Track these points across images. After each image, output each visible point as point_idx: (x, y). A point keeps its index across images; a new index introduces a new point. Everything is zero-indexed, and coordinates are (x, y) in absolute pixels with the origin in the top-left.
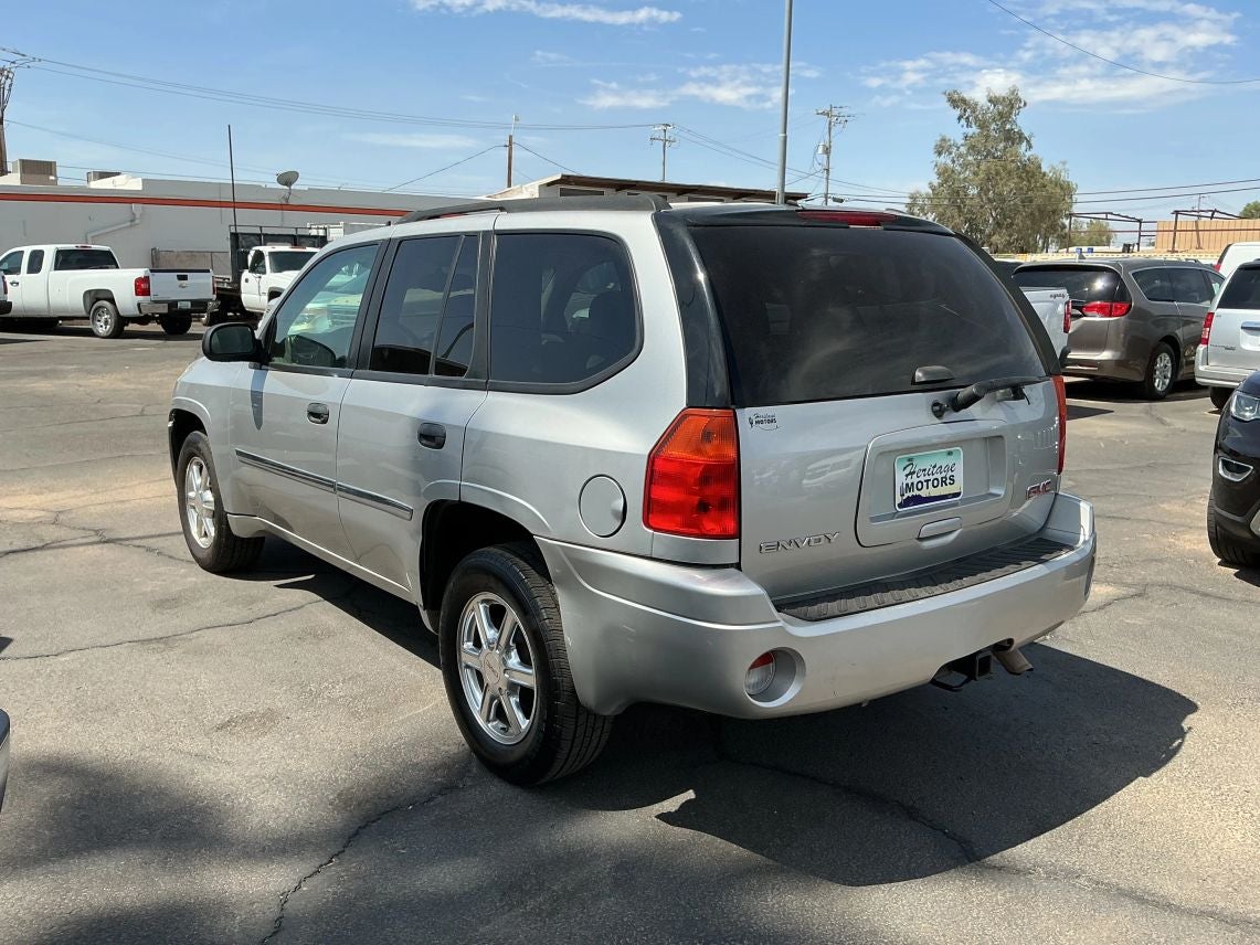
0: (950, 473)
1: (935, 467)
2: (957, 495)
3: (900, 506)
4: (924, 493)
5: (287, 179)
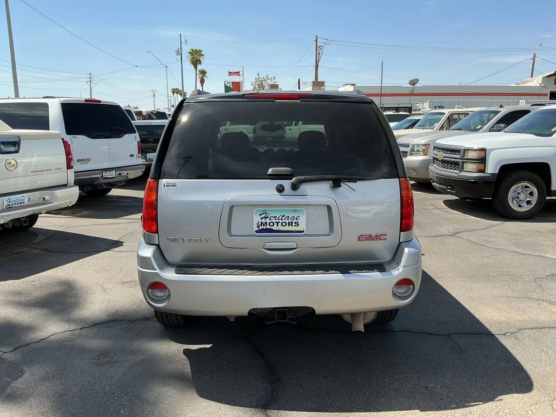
0: (295, 221)
1: (284, 216)
2: (303, 232)
3: (256, 232)
4: (275, 228)
5: (413, 82)
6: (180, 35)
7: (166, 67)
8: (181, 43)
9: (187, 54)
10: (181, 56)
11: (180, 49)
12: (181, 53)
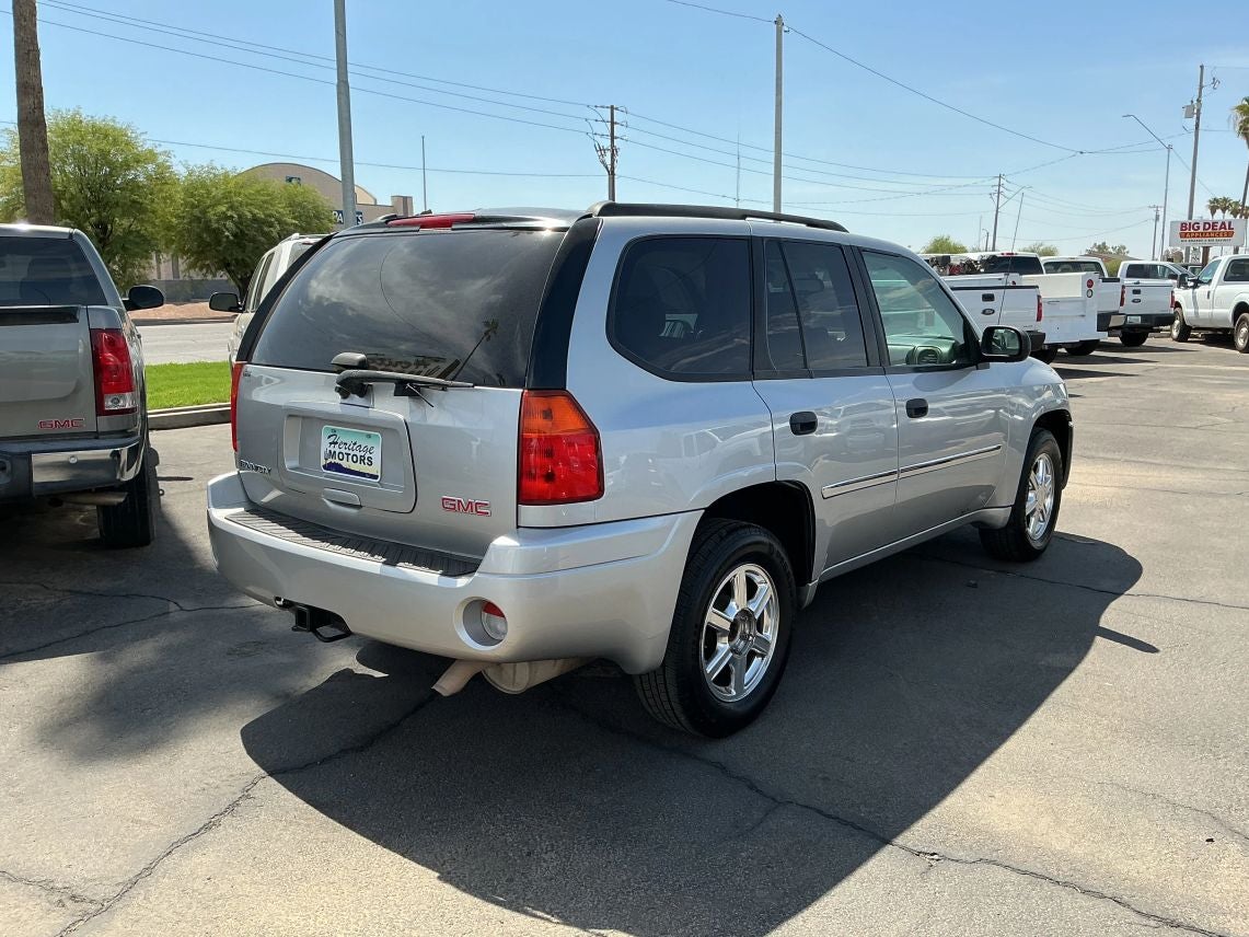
0: (368, 455)
1: (355, 444)
2: (376, 477)
3: (324, 467)
4: (344, 464)
6: (1202, 67)
7: (1169, 148)
8: (1201, 87)
9: (1230, 113)
10: (1198, 118)
11: (1195, 102)
12: (1199, 111)
